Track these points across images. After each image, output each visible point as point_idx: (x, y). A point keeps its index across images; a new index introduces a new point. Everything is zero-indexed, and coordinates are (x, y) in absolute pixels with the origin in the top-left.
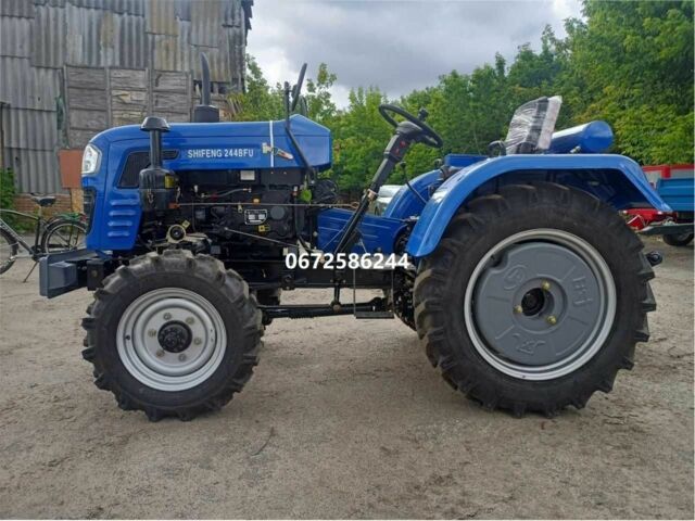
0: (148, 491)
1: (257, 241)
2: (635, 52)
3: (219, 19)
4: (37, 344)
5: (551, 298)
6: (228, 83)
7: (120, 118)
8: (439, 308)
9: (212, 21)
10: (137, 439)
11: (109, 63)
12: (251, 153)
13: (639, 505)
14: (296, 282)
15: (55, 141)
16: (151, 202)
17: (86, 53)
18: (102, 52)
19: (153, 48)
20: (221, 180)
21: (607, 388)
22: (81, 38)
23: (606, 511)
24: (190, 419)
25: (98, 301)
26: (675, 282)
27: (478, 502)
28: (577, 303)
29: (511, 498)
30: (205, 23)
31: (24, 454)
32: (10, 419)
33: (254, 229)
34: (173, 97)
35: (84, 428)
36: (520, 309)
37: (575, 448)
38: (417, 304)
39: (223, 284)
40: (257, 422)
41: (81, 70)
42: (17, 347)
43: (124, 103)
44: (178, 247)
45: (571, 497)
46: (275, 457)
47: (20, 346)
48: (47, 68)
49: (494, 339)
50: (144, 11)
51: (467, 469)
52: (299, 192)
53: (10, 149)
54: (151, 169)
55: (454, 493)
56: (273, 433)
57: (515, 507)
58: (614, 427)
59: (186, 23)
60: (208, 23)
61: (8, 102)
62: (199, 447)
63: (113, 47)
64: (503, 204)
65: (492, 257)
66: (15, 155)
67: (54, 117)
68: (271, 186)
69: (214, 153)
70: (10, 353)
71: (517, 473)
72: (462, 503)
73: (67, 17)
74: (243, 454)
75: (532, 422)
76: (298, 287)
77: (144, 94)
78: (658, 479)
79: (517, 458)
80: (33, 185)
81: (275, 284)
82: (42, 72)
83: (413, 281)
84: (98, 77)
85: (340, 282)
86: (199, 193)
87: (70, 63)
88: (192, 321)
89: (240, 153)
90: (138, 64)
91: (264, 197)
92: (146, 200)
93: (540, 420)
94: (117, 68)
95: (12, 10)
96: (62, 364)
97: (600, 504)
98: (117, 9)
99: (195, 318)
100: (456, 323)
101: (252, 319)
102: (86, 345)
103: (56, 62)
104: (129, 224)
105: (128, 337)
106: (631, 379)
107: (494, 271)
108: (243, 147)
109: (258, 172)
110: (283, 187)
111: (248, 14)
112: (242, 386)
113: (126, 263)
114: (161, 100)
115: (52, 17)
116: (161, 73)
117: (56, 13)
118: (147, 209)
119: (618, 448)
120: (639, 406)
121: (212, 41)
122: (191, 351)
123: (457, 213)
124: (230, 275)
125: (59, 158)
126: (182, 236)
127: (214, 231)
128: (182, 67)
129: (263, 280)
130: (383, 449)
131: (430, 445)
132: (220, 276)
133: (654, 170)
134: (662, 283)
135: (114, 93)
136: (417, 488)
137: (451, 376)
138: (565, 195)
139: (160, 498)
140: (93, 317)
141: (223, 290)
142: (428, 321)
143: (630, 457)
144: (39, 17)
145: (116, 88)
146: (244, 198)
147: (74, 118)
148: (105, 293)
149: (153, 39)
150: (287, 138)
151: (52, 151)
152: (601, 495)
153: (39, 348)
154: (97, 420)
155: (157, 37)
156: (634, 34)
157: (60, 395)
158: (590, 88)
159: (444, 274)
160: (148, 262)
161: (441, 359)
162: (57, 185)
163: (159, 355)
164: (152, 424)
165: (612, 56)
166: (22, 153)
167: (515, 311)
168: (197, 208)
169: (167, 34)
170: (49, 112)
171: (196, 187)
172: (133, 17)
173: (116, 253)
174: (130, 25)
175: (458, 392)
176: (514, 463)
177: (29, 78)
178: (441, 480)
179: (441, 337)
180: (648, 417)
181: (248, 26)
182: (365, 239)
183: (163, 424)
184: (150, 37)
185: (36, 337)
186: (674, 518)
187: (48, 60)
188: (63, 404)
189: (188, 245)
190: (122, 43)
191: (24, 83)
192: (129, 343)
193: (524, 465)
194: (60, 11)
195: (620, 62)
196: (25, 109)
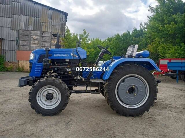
0: (43, 130)
1: (69, 75)
2: (162, 30)
3: (59, 20)
4: (13, 99)
5: (135, 89)
6: (61, 35)
7: (33, 43)
8: (110, 91)
9: (57, 20)
10: (40, 120)
11: (31, 29)
12: (68, 55)
13: (151, 135)
14: (77, 85)
15: (15, 48)
16: (46, 66)
17: (25, 27)
18: (29, 27)
19: (42, 26)
20: (61, 61)
21: (148, 111)
22: (24, 23)
23: (144, 136)
24: (52, 116)
25: (33, 88)
26: (170, 88)
27: (117, 134)
28: (141, 91)
29: (124, 133)
30: (55, 20)
31: (15, 122)
32: (10, 115)
33: (68, 72)
34: (47, 38)
35: (28, 117)
36: (128, 92)
37: (139, 124)
38: (105, 90)
39: (61, 85)
40: (68, 117)
41: (23, 31)
42: (9, 100)
43: (34, 39)
44: (50, 76)
45: (137, 133)
46: (72, 124)
47: (10, 99)
48: (15, 30)
49: (122, 99)
50: (40, 17)
51: (115, 127)
52: (79, 64)
53: (4, 50)
54: (45, 58)
55: (111, 132)
56: (71, 119)
57: (124, 135)
58: (149, 120)
59: (51, 20)
60: (56, 20)
61: (4, 38)
62: (54, 122)
63: (32, 25)
64: (124, 68)
65: (122, 80)
66: (5, 51)
67: (15, 42)
68: (72, 63)
69: (60, 55)
70: (7, 101)
71: (126, 128)
72: (113, 134)
73: (21, 18)
74: (64, 124)
75: (131, 118)
76: (78, 86)
77: (39, 37)
78: (156, 130)
79: (126, 125)
80: (9, 59)
81: (73, 85)
82: (13, 31)
83: (104, 85)
84: (28, 32)
85: (88, 85)
86: (56, 64)
87: (21, 29)
88: (53, 93)
89: (66, 55)
90: (38, 30)
91: (71, 65)
92: (44, 66)
93: (132, 118)
94: (33, 31)
95: (7, 16)
96: (20, 103)
97: (143, 134)
98: (33, 16)
99: (54, 93)
100: (113, 95)
101: (67, 93)
102: (29, 98)
103: (17, 29)
104: (40, 71)
105: (39, 97)
106: (155, 110)
107: (122, 83)
108: (66, 54)
109: (70, 60)
110: (75, 63)
111: (66, 18)
112: (64, 108)
113: (40, 80)
114: (43, 39)
115: (17, 17)
116: (44, 32)
117: (18, 17)
118: (44, 67)
119: (149, 124)
120: (156, 115)
121: (57, 24)
122: (53, 100)
123: (114, 70)
124: (63, 83)
125: (16, 52)
126: (51, 74)
127: (59, 73)
128: (49, 31)
129: (69, 84)
130: (96, 123)
131: (107, 122)
132: (61, 83)
133: (167, 59)
134: (167, 88)
135: (31, 36)
136: (103, 131)
137: (112, 107)
138: (138, 67)
139: (46, 132)
140: (31, 92)
141: (61, 86)
142: (107, 94)
143: (151, 125)
144: (14, 18)
145: (32, 35)
146: (66, 65)
147: (21, 43)
148: (35, 86)
149: (42, 24)
150: (77, 52)
151: (14, 51)
152: (143, 133)
153: (14, 100)
154: (30, 116)
155: (43, 23)
156: (161, 26)
157: (21, 110)
158: (152, 38)
159: (111, 84)
160: (45, 79)
161: (110, 103)
162: (15, 59)
163: (46, 101)
164: (43, 117)
165: (156, 31)
166: (7, 51)
167: (127, 92)
168: (55, 67)
169: (46, 23)
170: (14, 41)
171: (55, 63)
172: (37, 18)
173: (36, 77)
174: (37, 20)
175: (114, 111)
176: (125, 126)
177: (10, 33)
178: (109, 129)
179: (110, 98)
180: (157, 118)
181: (66, 21)
182: (93, 75)
183: (46, 117)
184: (41, 23)
185: (13, 97)
186: (158, 137)
187: (15, 28)
188: (22, 112)
189: (53, 76)
190: (34, 24)
191: (9, 34)
192: (39, 98)
193: (127, 127)
194: (19, 16)
195: (158, 33)
196: (8, 40)
